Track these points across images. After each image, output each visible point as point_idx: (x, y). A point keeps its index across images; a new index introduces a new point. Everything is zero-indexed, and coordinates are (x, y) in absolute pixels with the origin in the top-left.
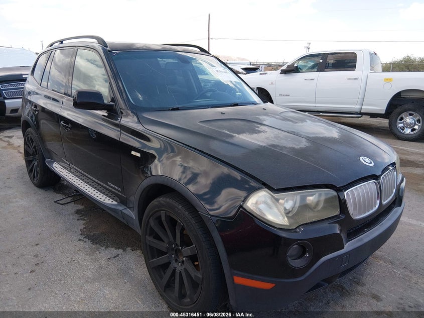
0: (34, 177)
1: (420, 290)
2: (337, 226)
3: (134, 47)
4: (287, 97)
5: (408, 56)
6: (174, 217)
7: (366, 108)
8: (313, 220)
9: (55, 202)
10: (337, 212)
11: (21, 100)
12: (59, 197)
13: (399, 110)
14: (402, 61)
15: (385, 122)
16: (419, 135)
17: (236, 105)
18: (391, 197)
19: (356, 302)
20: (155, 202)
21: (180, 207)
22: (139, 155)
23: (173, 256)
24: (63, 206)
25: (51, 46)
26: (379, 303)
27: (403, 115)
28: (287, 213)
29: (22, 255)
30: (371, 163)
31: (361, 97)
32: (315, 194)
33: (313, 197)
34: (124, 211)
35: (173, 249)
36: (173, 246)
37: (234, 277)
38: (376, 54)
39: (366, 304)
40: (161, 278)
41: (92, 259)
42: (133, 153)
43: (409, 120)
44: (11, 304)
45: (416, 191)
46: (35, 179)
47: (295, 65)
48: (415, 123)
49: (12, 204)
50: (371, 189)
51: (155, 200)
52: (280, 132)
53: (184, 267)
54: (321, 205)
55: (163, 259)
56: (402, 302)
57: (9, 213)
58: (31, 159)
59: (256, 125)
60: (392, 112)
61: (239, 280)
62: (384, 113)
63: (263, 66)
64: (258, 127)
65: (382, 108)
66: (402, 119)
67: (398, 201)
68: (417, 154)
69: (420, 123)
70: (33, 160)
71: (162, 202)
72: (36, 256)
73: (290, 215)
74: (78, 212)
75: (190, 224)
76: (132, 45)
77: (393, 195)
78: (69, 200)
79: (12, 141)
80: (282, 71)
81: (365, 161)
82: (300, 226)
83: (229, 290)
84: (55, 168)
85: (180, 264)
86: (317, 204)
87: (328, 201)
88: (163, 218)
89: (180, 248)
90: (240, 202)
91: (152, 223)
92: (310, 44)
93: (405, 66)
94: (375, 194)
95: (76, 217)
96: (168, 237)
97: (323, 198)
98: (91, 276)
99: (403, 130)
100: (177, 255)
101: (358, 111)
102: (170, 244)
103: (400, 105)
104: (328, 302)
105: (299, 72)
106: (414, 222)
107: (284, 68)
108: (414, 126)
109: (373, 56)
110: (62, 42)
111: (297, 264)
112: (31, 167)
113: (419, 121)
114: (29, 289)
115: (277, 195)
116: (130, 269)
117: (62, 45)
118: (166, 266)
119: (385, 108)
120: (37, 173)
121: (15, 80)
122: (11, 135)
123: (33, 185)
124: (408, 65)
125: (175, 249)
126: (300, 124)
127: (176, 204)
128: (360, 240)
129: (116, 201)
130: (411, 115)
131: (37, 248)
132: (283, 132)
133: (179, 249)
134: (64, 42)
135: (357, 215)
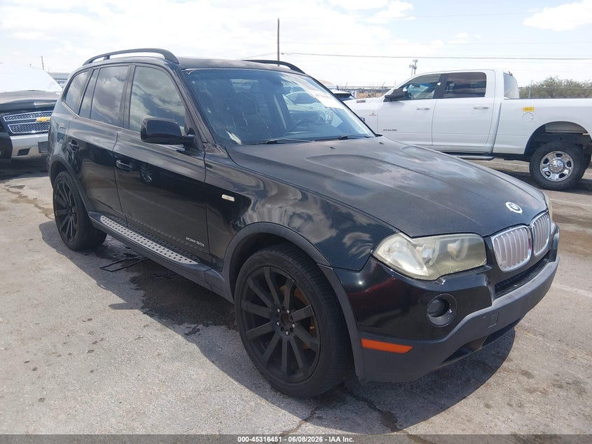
0: (69, 237)
1: (579, 365)
2: (484, 277)
3: (212, 64)
4: (394, 133)
5: (551, 79)
6: (283, 273)
7: (500, 147)
8: (457, 270)
9: (101, 268)
10: (483, 262)
11: (47, 135)
12: (105, 262)
13: (542, 149)
14: (543, 85)
15: (524, 167)
16: (570, 182)
17: (345, 138)
18: (544, 248)
19: (503, 379)
20: (255, 256)
21: (291, 259)
22: (232, 199)
23: (278, 323)
24: (114, 273)
25: (91, 62)
26: (531, 380)
27: (549, 156)
28: (427, 261)
29: (72, 332)
30: (519, 210)
31: (492, 132)
32: (458, 240)
33: (454, 244)
34: (209, 272)
35: (277, 315)
36: (279, 310)
37: (363, 340)
38: (511, 75)
39: (515, 381)
40: (263, 352)
41: (165, 335)
42: (224, 197)
43: (556, 162)
44: (72, 388)
45: (568, 252)
46: (71, 240)
47: (405, 90)
48: (564, 166)
49: (44, 272)
50: (522, 237)
51: (255, 254)
52: (408, 171)
53: (293, 336)
54: (465, 252)
55: (265, 328)
56: (558, 378)
57: (41, 282)
58: (64, 213)
59: (376, 162)
60: (533, 153)
61: (368, 343)
62: (523, 153)
63: (356, 92)
64: (380, 166)
65: (520, 147)
66: (546, 161)
67: (551, 255)
68: (567, 206)
69: (570, 166)
70: (66, 215)
71: (267, 256)
72: (91, 333)
73: (431, 263)
74: (133, 280)
75: (304, 279)
76: (209, 61)
77: (546, 245)
78: (119, 266)
79: (24, 192)
80: (386, 97)
81: (512, 207)
82: (442, 276)
83: (355, 358)
84: (103, 222)
85: (287, 333)
86: (460, 251)
87: (473, 248)
88: (267, 276)
89: (288, 312)
90: (369, 250)
91: (251, 283)
92: (416, 61)
93: (547, 91)
94: (526, 243)
95: (134, 286)
96: (272, 299)
97: (466, 245)
98: (168, 355)
99: (549, 176)
100: (282, 321)
101: (488, 150)
102: (275, 308)
103: (544, 143)
104: (469, 380)
105: (409, 99)
106: (568, 289)
107: (389, 93)
108: (563, 170)
109: (508, 77)
110: (107, 56)
111: (440, 321)
112: (64, 223)
113: (569, 164)
114: (92, 371)
115: (413, 241)
116: (216, 345)
117: (108, 61)
118: (269, 336)
119: (524, 147)
120: (75, 231)
121: (23, 110)
122: (20, 184)
123: (67, 248)
124: (551, 90)
125: (280, 315)
126: (429, 162)
127: (285, 257)
128: (510, 297)
129: (195, 260)
130: (558, 155)
131: (90, 323)
132: (410, 172)
133: (287, 314)
134: (111, 57)
135: (506, 265)
